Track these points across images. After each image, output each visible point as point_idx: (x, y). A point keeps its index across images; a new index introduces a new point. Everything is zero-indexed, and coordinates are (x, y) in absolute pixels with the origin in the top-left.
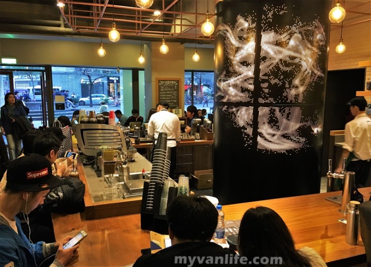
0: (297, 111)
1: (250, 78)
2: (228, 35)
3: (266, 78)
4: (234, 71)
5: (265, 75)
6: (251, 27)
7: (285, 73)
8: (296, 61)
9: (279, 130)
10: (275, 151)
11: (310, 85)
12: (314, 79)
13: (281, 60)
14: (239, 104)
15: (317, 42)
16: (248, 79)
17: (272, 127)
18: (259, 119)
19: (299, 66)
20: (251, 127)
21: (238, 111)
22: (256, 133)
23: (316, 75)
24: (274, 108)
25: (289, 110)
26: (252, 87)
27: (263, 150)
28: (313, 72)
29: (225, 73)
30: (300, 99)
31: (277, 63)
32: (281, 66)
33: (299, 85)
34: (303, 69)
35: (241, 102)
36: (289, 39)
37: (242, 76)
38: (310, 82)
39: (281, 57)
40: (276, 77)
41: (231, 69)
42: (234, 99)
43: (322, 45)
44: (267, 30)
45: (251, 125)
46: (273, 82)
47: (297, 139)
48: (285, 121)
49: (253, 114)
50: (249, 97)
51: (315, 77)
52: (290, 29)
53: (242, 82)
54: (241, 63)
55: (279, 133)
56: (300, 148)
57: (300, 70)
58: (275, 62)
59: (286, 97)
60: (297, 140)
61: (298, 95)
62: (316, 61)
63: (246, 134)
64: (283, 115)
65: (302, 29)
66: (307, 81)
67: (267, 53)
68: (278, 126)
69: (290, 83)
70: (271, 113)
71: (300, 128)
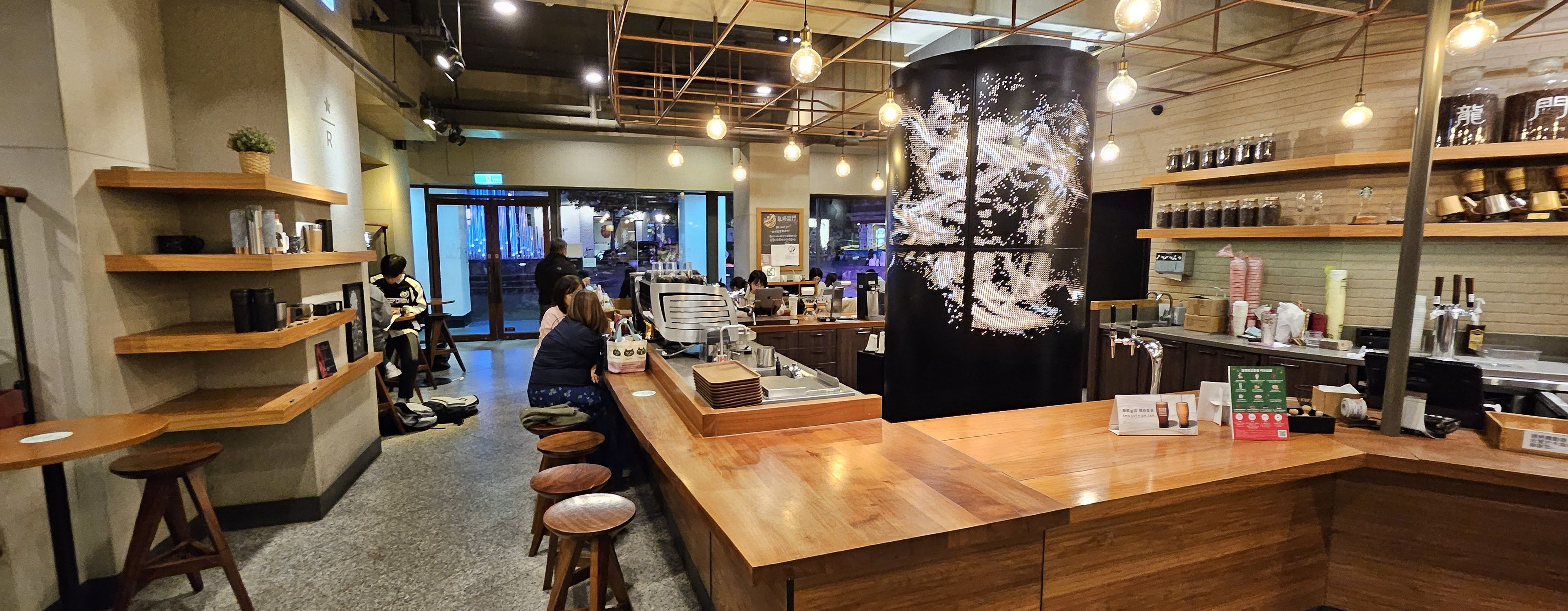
0: (1042, 261)
1: (959, 201)
2: (917, 126)
3: (988, 201)
4: (928, 188)
5: (986, 195)
6: (959, 111)
7: (1020, 193)
8: (1040, 171)
9: (1011, 293)
10: (1004, 332)
11: (1065, 214)
12: (1071, 204)
13: (1014, 170)
14: (937, 248)
15: (1077, 139)
16: (955, 203)
17: (999, 289)
18: (975, 275)
19: (1044, 180)
20: (961, 288)
21: (936, 260)
22: (969, 300)
23: (1074, 196)
24: (1002, 254)
25: (1029, 259)
26: (961, 218)
27: (983, 330)
28: (1069, 191)
29: (910, 192)
30: (1049, 239)
31: (1007, 175)
32: (1013, 180)
33: (1046, 213)
34: (1052, 186)
35: (942, 245)
36: (1028, 133)
37: (944, 197)
38: (1065, 209)
39: (1013, 164)
40: (1005, 199)
41: (921, 185)
42: (927, 240)
43: (1085, 144)
44: (988, 117)
45: (960, 285)
46: (1000, 208)
47: (1045, 309)
48: (1022, 277)
49: (965, 265)
50: (956, 235)
51: (1073, 200)
52: (1029, 115)
53: (943, 209)
54: (942, 175)
55: (1011, 299)
56: (1048, 326)
57: (1047, 187)
58: (1003, 173)
59: (1024, 234)
60: (1044, 312)
61: (1045, 231)
62: (1075, 173)
63: (950, 302)
64: (1018, 267)
65: (1050, 117)
66: (1060, 207)
67: (989, 157)
68: (1010, 287)
69: (1030, 210)
70: (997, 263)
71: (1048, 291)
